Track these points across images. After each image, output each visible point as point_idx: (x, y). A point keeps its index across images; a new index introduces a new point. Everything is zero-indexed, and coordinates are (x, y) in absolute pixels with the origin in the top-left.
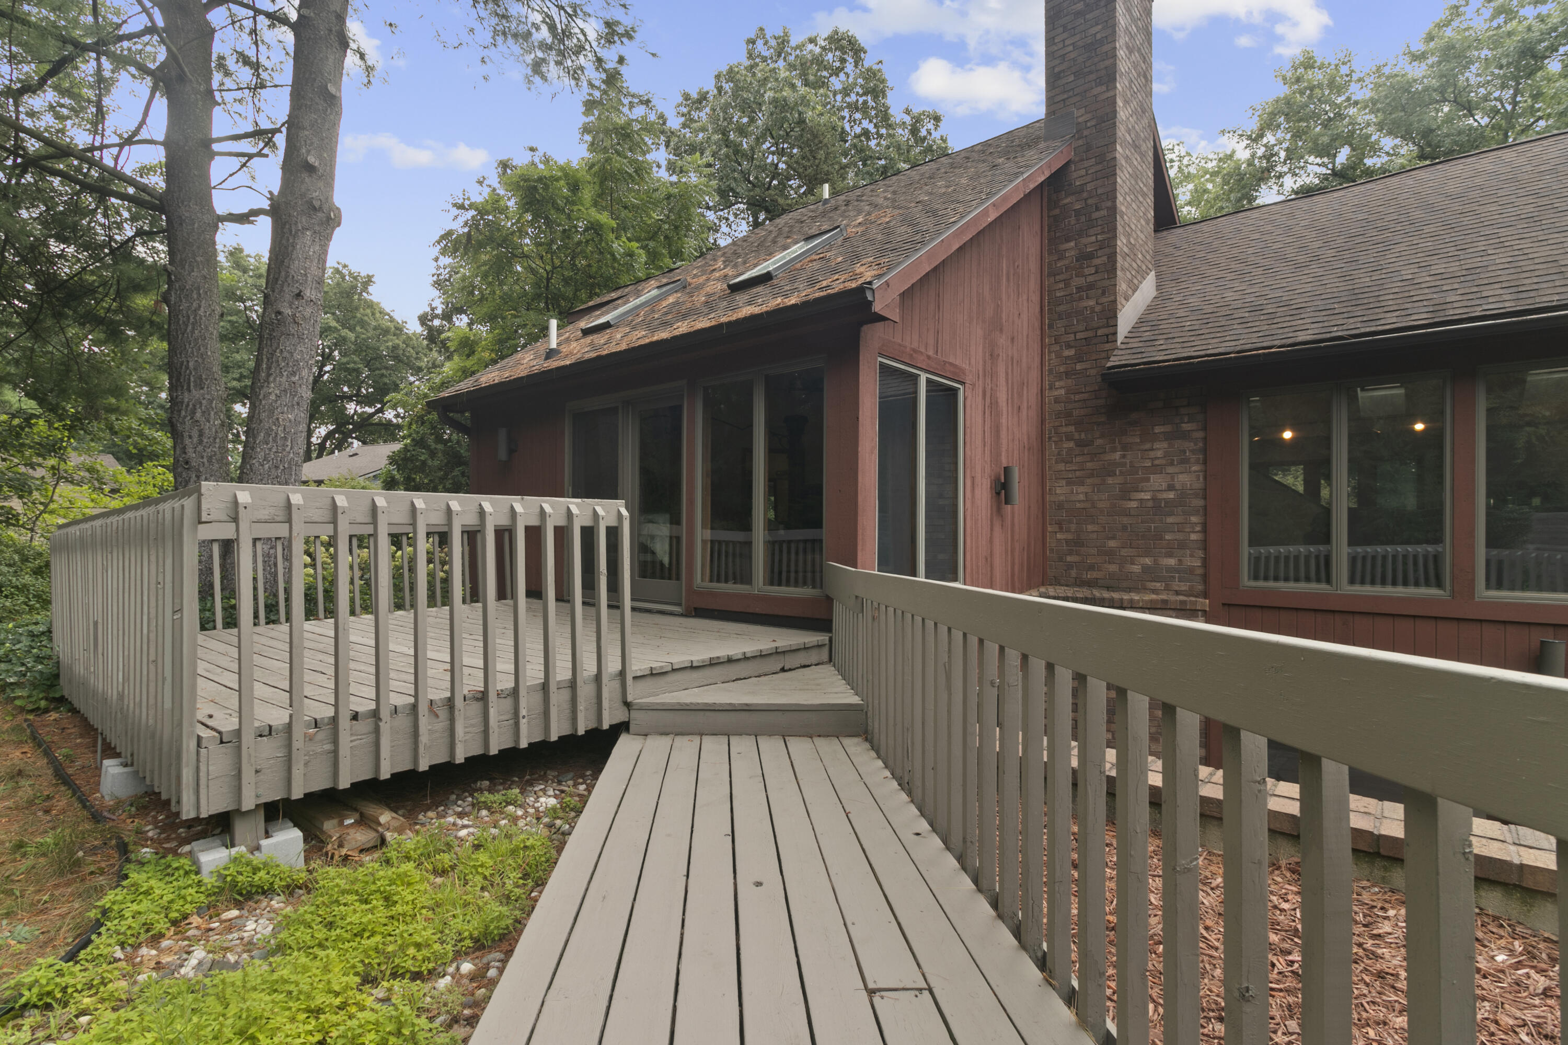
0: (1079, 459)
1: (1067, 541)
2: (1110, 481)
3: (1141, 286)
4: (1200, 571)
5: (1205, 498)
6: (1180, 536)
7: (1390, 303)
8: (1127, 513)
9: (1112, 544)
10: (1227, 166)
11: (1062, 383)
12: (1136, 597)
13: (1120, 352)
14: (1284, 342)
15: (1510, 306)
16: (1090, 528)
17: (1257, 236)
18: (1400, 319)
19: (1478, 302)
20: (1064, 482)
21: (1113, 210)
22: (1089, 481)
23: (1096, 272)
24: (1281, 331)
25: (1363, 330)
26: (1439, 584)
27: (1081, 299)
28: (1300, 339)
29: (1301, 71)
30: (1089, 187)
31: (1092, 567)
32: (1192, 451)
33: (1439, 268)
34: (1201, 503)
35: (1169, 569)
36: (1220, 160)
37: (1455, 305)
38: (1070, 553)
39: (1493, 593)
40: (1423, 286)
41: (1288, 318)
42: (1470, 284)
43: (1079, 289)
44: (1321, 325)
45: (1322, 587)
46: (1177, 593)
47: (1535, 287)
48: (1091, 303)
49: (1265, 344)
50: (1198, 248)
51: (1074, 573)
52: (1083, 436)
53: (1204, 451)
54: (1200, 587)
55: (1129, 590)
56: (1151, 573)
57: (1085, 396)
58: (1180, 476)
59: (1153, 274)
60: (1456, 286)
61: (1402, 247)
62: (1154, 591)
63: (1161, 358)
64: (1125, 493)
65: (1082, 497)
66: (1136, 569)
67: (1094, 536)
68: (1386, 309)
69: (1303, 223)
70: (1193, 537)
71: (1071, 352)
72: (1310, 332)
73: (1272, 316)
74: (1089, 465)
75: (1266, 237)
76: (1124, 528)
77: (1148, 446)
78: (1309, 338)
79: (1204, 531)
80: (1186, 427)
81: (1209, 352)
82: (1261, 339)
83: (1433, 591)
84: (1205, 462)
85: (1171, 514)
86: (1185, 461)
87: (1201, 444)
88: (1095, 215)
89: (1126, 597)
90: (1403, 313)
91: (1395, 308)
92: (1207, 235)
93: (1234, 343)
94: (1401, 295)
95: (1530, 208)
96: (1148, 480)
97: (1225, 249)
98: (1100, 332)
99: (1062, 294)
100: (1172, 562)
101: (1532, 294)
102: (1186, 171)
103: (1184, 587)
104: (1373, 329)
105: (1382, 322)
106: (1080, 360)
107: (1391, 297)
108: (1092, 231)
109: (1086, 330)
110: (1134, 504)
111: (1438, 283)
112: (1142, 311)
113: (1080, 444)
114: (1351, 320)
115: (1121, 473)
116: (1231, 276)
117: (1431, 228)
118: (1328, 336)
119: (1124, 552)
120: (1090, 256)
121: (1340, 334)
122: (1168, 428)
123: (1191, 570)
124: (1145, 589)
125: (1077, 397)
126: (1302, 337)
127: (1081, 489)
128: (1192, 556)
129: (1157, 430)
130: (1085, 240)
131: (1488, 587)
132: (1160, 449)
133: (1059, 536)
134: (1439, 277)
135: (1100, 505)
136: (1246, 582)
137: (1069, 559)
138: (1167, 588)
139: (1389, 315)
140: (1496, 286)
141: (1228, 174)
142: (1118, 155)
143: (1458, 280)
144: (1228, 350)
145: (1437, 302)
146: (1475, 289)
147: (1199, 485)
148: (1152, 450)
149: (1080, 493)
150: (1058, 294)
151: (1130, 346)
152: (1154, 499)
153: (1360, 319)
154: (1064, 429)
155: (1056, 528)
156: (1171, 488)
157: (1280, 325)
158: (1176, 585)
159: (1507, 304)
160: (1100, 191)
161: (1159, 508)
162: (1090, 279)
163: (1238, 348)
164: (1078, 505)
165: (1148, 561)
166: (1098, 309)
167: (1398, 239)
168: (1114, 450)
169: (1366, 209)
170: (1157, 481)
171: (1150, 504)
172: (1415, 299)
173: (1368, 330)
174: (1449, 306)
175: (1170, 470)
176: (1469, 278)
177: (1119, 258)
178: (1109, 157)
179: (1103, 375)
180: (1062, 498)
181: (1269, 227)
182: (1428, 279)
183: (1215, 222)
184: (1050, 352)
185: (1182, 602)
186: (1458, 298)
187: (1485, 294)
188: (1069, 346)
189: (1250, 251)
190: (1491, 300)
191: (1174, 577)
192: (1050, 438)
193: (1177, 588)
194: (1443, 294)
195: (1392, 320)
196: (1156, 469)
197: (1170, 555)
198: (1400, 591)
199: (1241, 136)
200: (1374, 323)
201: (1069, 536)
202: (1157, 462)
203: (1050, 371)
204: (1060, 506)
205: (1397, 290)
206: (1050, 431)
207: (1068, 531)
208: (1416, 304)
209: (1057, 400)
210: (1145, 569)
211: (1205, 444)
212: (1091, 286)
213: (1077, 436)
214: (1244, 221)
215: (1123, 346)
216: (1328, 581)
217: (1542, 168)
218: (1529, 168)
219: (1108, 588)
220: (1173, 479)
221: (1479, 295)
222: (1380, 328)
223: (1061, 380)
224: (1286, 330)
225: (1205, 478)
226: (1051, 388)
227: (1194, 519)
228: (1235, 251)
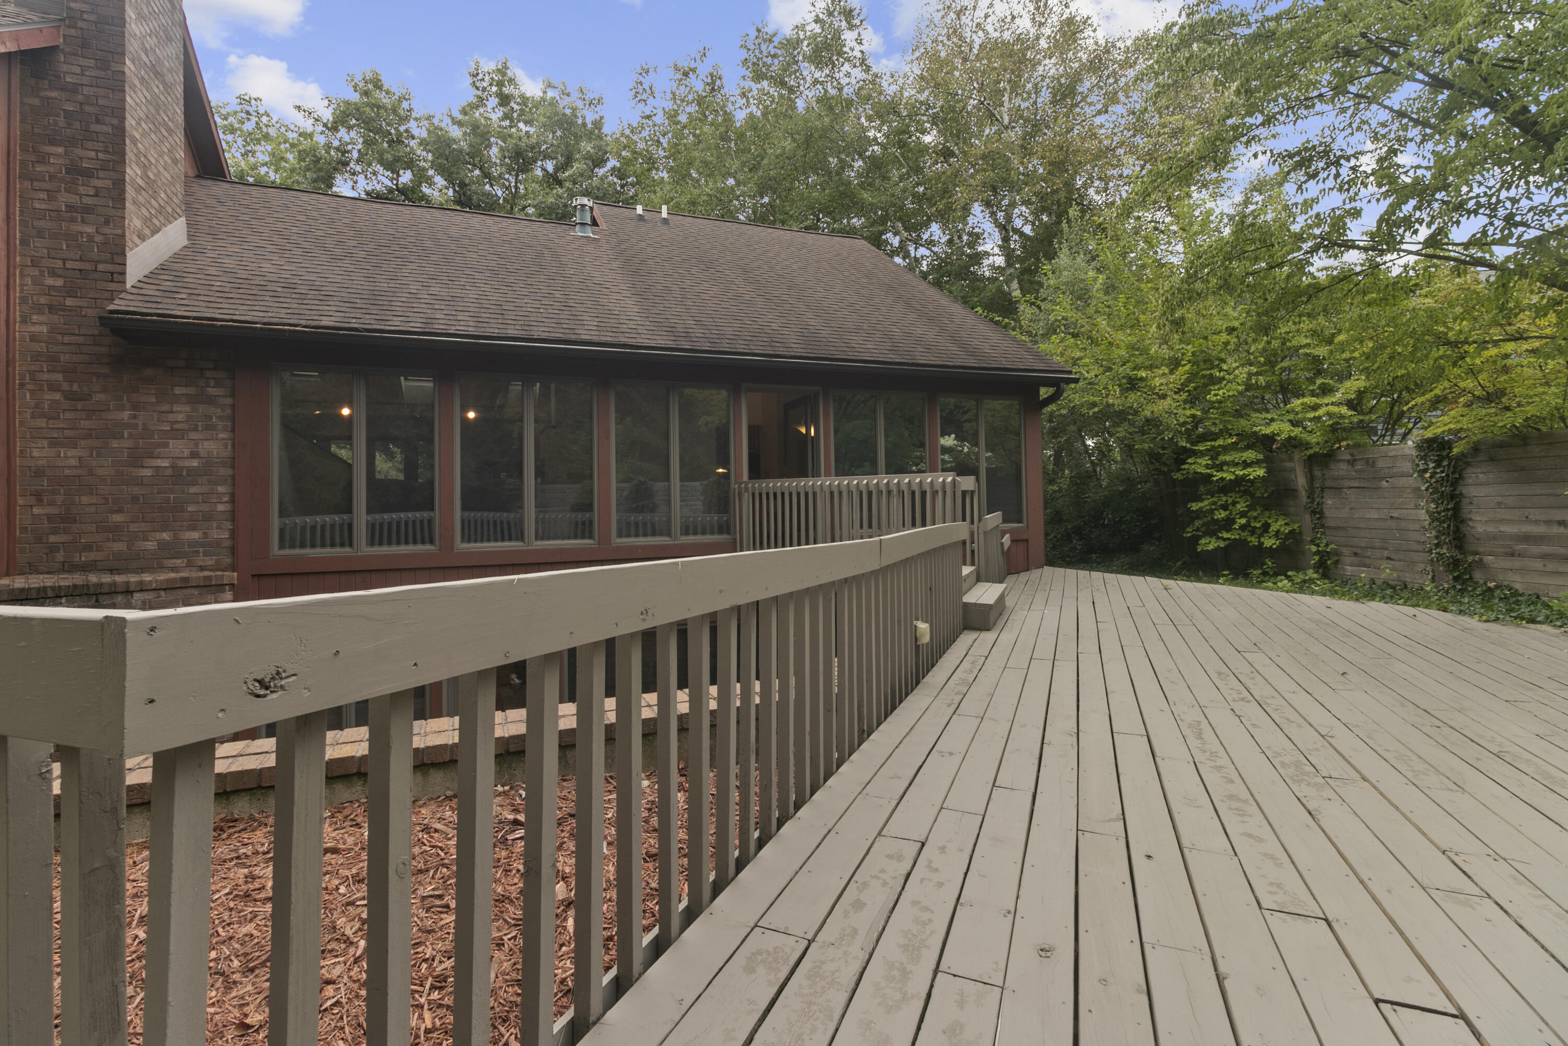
0: (68, 415)
1: (50, 518)
2: (115, 444)
3: (164, 229)
4: (228, 543)
5: (233, 467)
6: (205, 507)
7: (398, 309)
8: (139, 482)
9: (117, 518)
10: (306, 144)
11: (42, 318)
12: (147, 577)
13: (129, 297)
14: (309, 323)
15: (472, 330)
16: (85, 499)
17: (303, 218)
18: (402, 324)
19: (454, 323)
20: (45, 443)
21: (120, 132)
22: (83, 442)
23: (96, 195)
24: (309, 312)
25: (375, 327)
26: (432, 542)
27: (73, 220)
28: (323, 323)
29: (370, 86)
30: (86, 91)
31: (88, 548)
32: (219, 418)
33: (433, 290)
34: (228, 472)
35: (192, 543)
36: (300, 135)
37: (441, 321)
38: (55, 532)
39: (465, 545)
40: (423, 301)
41: (316, 302)
42: (451, 308)
43: (70, 208)
44: (343, 314)
45: (347, 550)
46: (202, 569)
47: (487, 320)
48: (90, 230)
49: (291, 321)
50: (244, 210)
51: (60, 556)
52: (75, 387)
53: (233, 418)
54: (229, 560)
55: (142, 570)
56: (170, 550)
57: (81, 340)
58: (206, 443)
59: (182, 222)
60: (443, 307)
61: (414, 266)
62: (174, 569)
63: (179, 313)
64: (136, 459)
65: (73, 462)
66: (151, 545)
67: (93, 509)
68: (394, 313)
69: (345, 221)
70: (220, 508)
71: (59, 282)
72: (332, 319)
73: (303, 296)
74: (84, 424)
75: (311, 222)
76: (135, 499)
77: (166, 407)
78: (331, 324)
79: (232, 501)
80: (211, 391)
81: (235, 317)
82: (289, 316)
83: (428, 547)
84: (233, 430)
85: (194, 483)
86: (209, 428)
87: (229, 411)
88: (95, 127)
89: (133, 579)
90: (406, 319)
91: (401, 314)
92: (255, 200)
93: (262, 314)
94: (406, 305)
95: (493, 264)
96: (166, 445)
97: (270, 220)
98: (101, 267)
99: (44, 206)
100: (195, 535)
101: (485, 325)
102: (265, 130)
103: (210, 561)
104: (382, 327)
105: (389, 323)
106: (71, 294)
107: (400, 304)
108: (90, 145)
109: (81, 260)
110: (147, 472)
111: (432, 302)
112: (166, 257)
113: (70, 396)
114: (368, 316)
115: (131, 436)
116: (271, 248)
117: (434, 258)
118: (347, 325)
119: (133, 527)
120: (88, 174)
121: (356, 326)
122: (191, 391)
123: (218, 543)
124: (162, 568)
125: (66, 339)
126: (326, 322)
127: (71, 452)
128: (218, 528)
129: (178, 391)
130: (79, 152)
131: (463, 541)
132: (181, 412)
133: (36, 511)
134: (434, 297)
135: (101, 472)
136: (275, 550)
137: (52, 539)
138: (190, 565)
139: (395, 318)
140: (467, 314)
141: (304, 151)
142: (126, 70)
143: (445, 303)
144: (255, 319)
145: (429, 316)
146: (454, 313)
147: (227, 453)
148: (172, 412)
149: (70, 457)
150: (37, 206)
151: (143, 292)
152: (173, 467)
153: (374, 317)
154: (46, 376)
155: (32, 500)
156: (194, 455)
157: (308, 307)
158: (200, 560)
159: (470, 329)
160: (102, 102)
161: (178, 476)
162: (86, 200)
163: (266, 320)
164: (67, 472)
165: (165, 536)
166: (98, 239)
167: (412, 258)
168: (121, 408)
169: (394, 226)
170: (177, 447)
171: (169, 472)
172: (415, 310)
173: (378, 327)
174: (436, 321)
175: (194, 435)
176: (452, 303)
177: (129, 189)
178: (115, 67)
179: (100, 318)
180: (41, 462)
181: (315, 214)
182: (426, 296)
183: (266, 190)
184: (22, 276)
185: (205, 578)
186: (443, 316)
187: (459, 318)
188: (53, 273)
189: (295, 230)
190: (462, 323)
191: (198, 552)
192: (22, 385)
193: (201, 564)
194: (434, 311)
195: (397, 323)
196: (177, 433)
197: (193, 528)
198: (404, 549)
199: (317, 120)
200: (383, 323)
201: (54, 511)
202: (177, 426)
203: (24, 300)
204: (39, 473)
205: (404, 299)
206: (22, 377)
207: (52, 504)
208: (416, 315)
209: (34, 338)
210: (162, 545)
211: (234, 411)
212: (88, 210)
213: (65, 386)
214: (293, 199)
215: (134, 291)
216: (351, 545)
217: (505, 238)
218: (497, 235)
219: (112, 571)
220: (196, 446)
221: (455, 318)
222: (388, 328)
223: (40, 313)
224: (314, 312)
225: (233, 447)
226: (24, 321)
227: (221, 489)
228: (280, 225)
